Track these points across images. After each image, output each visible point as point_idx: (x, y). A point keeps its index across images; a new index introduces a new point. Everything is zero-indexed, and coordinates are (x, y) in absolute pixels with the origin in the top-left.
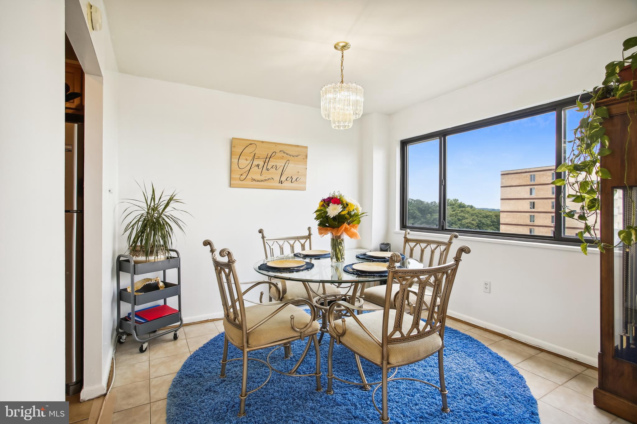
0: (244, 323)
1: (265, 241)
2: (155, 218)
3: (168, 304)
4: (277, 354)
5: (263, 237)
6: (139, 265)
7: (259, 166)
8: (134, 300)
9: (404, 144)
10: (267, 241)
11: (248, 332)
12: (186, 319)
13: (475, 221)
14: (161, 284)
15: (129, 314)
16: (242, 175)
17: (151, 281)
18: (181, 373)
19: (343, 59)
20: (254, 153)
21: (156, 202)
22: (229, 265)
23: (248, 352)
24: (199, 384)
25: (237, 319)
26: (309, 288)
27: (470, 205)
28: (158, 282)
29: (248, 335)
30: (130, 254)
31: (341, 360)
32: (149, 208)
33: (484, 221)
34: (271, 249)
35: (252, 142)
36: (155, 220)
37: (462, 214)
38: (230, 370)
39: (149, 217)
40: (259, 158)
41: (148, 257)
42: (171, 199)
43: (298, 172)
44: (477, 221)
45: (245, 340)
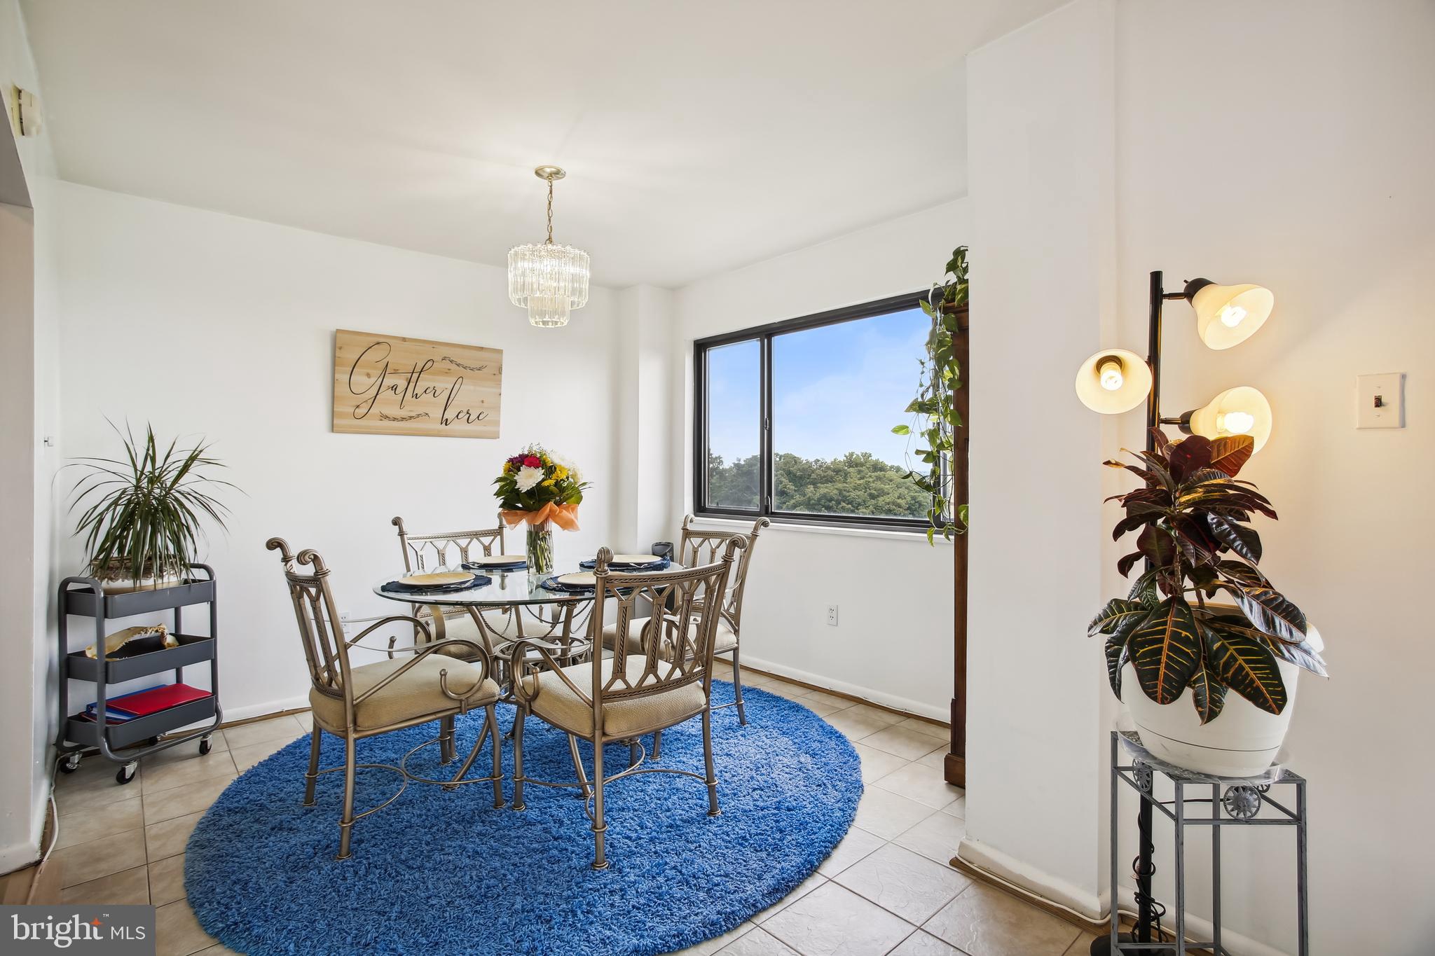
0: (347, 687)
1: (406, 542)
2: (155, 498)
3: (185, 681)
4: (427, 758)
5: (401, 534)
6: (116, 596)
7: (396, 389)
8: (104, 674)
9: (701, 347)
10: (409, 541)
11: (355, 702)
12: (228, 715)
13: (905, 498)
14: (170, 639)
15: (90, 707)
16: (358, 407)
17: (146, 633)
18: (217, 807)
19: (551, 197)
20: (385, 361)
21: (159, 463)
22: (318, 580)
23: (355, 740)
24: (257, 821)
25: (335, 682)
26: (483, 624)
27: (896, 465)
28: (163, 633)
29: (356, 708)
30: (94, 574)
31: (550, 758)
32: (141, 476)
33: (922, 499)
34: (419, 556)
35: (381, 340)
36: (155, 503)
37: (879, 485)
38: (326, 793)
39: (140, 495)
40: (396, 372)
41: (138, 581)
42: (192, 459)
43: (483, 402)
44: (909, 499)
45: (350, 718)
